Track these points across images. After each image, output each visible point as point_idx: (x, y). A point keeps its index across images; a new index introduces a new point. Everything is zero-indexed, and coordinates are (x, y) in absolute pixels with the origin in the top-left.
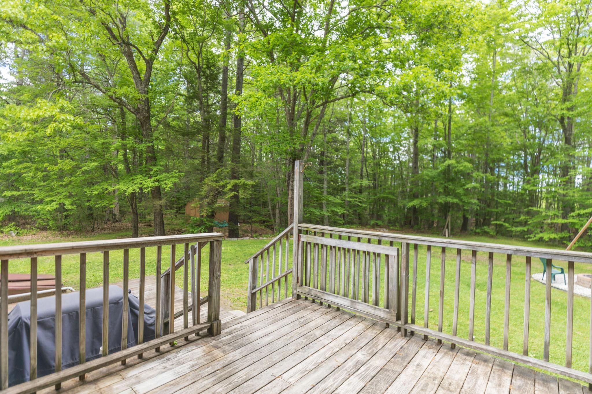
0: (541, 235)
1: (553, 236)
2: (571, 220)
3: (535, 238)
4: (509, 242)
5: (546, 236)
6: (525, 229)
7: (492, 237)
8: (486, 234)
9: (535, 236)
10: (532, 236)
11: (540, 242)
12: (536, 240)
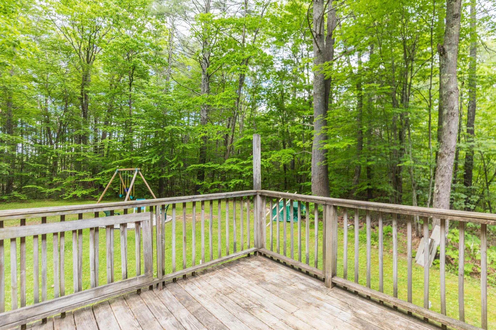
0: (74, 193)
1: (84, 192)
2: (96, 179)
3: (69, 196)
4: (43, 203)
5: (79, 193)
6: (59, 189)
7: (22, 201)
8: (16, 200)
9: (69, 195)
10: (66, 195)
11: (75, 198)
12: (70, 198)
